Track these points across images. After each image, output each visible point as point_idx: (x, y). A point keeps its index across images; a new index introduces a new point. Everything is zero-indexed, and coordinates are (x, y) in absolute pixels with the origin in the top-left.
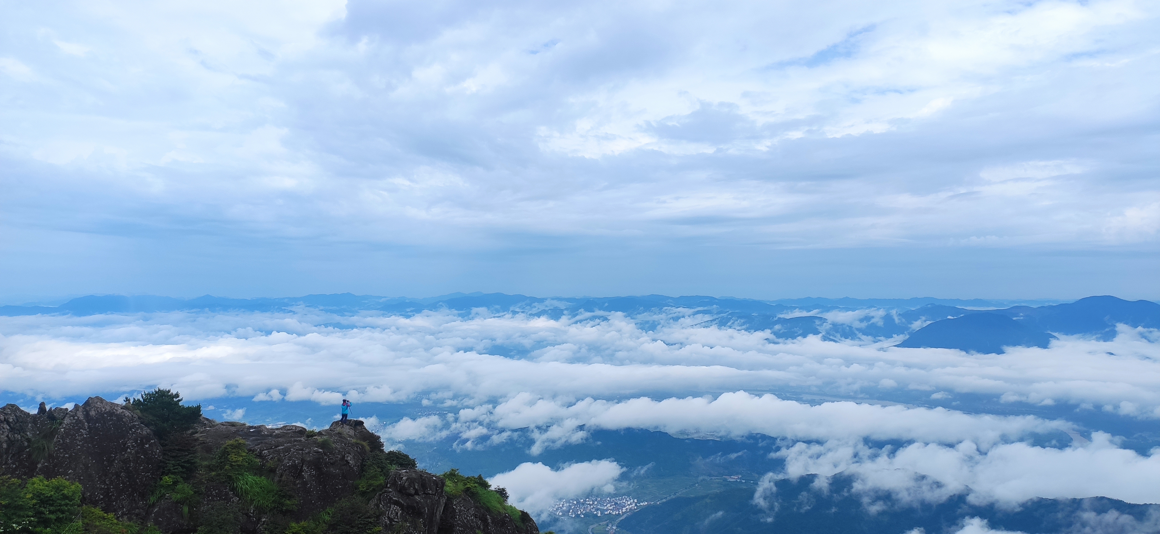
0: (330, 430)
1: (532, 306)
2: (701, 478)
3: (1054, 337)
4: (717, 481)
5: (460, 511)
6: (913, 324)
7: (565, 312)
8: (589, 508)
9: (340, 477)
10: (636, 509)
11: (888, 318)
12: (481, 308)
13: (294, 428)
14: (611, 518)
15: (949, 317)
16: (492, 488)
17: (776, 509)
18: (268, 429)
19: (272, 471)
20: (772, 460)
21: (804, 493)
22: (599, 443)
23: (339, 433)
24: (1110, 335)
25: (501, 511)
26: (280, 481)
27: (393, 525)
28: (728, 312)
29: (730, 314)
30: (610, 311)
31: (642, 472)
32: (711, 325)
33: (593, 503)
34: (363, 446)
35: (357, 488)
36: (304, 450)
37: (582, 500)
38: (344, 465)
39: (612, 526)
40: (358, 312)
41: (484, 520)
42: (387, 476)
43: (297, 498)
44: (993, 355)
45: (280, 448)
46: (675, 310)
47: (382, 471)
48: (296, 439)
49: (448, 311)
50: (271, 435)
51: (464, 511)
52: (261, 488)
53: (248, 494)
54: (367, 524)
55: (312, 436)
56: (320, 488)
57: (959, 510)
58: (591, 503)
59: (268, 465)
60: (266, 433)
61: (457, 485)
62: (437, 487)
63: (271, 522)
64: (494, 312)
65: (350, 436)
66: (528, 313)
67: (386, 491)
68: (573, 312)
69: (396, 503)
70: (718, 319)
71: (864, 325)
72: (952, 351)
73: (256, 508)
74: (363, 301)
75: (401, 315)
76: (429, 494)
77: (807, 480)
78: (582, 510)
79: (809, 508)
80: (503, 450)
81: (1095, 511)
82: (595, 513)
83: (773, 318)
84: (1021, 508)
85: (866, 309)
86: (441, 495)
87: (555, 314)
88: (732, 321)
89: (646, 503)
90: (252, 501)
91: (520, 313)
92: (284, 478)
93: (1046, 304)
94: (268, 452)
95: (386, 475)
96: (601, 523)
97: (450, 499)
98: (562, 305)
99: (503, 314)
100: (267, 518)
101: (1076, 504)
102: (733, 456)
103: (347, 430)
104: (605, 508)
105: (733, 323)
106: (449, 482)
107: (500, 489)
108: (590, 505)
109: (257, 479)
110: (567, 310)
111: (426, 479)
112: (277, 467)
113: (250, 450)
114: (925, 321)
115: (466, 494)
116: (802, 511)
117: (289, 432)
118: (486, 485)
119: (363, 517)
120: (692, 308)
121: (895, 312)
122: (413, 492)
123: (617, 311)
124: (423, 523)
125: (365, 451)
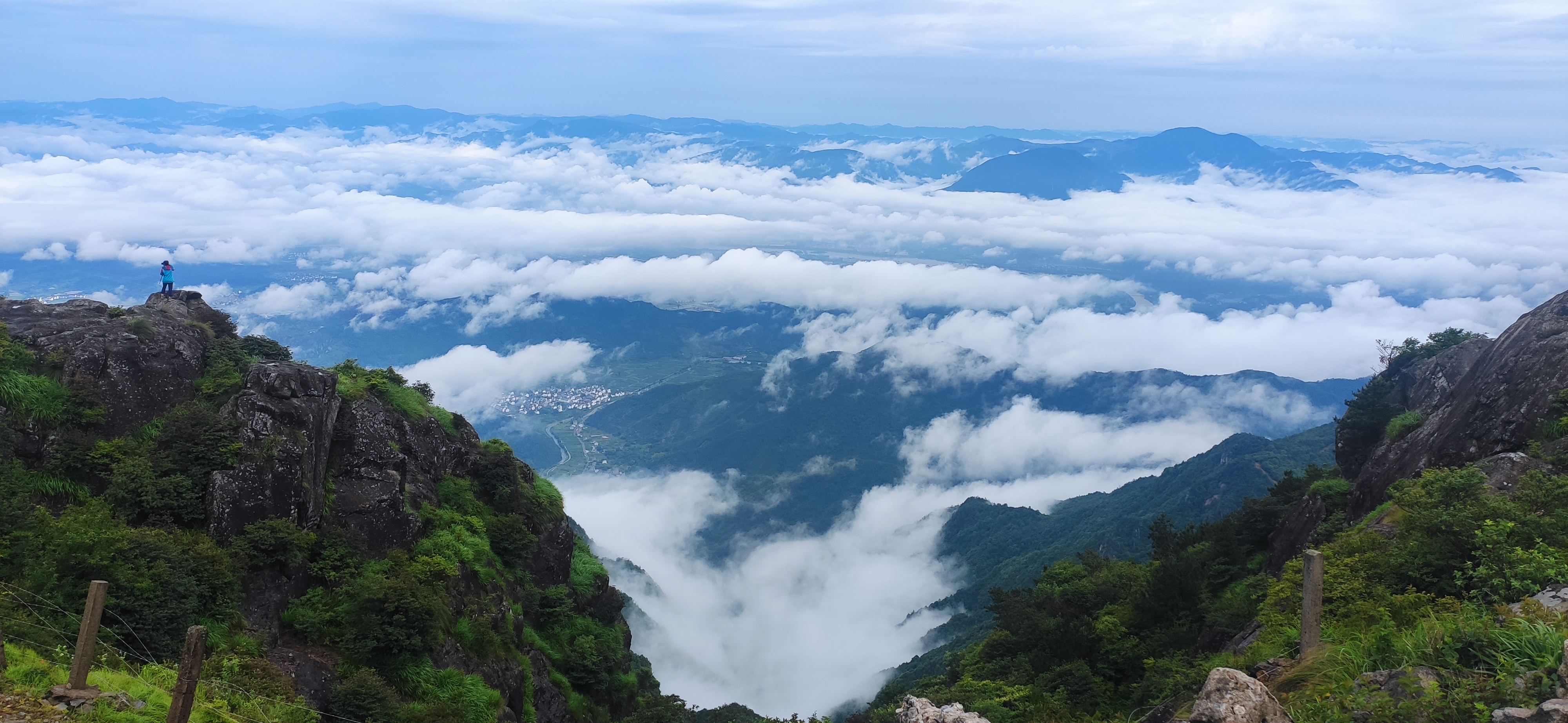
0: (147, 307)
1: (457, 126)
2: (695, 360)
3: (1129, 179)
4: (716, 363)
5: (363, 417)
6: (967, 160)
7: (507, 137)
8: (547, 402)
9: (169, 374)
10: (609, 402)
11: (937, 153)
12: (379, 127)
13: (87, 304)
14: (576, 414)
15: (1012, 153)
16: (410, 384)
17: (789, 396)
18: (42, 305)
19: (57, 367)
20: (787, 335)
21: (825, 374)
22: (561, 318)
23: (161, 311)
24: (1191, 177)
25: (423, 414)
26: (72, 382)
27: (261, 440)
28: (735, 141)
29: (737, 144)
30: (572, 137)
31: (621, 354)
32: (712, 159)
33: (552, 396)
34: (202, 329)
35: (198, 389)
36: (106, 337)
37: (537, 393)
38: (174, 357)
39: (578, 423)
40: (182, 128)
41: (400, 428)
42: (246, 372)
43: (103, 406)
44: (1058, 201)
45: (66, 333)
46: (663, 137)
47: (237, 364)
48: (91, 319)
49: (327, 130)
50: (49, 315)
51: (369, 417)
52: (42, 393)
53: (20, 401)
54: (220, 440)
55: (118, 315)
56: (138, 390)
57: (1004, 388)
58: (549, 395)
59: (49, 359)
60: (40, 311)
61: (356, 381)
62: (326, 385)
63: (64, 440)
64: (400, 133)
65: (181, 315)
66: (452, 137)
67: (245, 393)
68: (518, 137)
69: (263, 409)
70: (721, 150)
71: (908, 161)
72: (1012, 196)
73: (37, 421)
74: (189, 112)
75: (252, 134)
76: (314, 395)
77: (828, 359)
78: (537, 405)
79: (830, 392)
80: (425, 328)
81: (1155, 383)
82: (555, 408)
83: (794, 151)
84: (1075, 384)
85: (913, 140)
86: (332, 396)
87: (492, 139)
88: (740, 154)
89: (623, 394)
90: (29, 412)
91: (440, 136)
92: (77, 377)
93: (1124, 138)
94: (47, 339)
95: (244, 370)
96: (563, 421)
97: (346, 402)
98: (501, 127)
99: (414, 136)
100: (58, 435)
101: (1135, 378)
102: (741, 331)
103: (174, 306)
104: (568, 402)
105: (741, 157)
106: (343, 377)
107: (421, 385)
108: (548, 398)
109: (34, 379)
110: (510, 134)
111: (308, 375)
112: (65, 361)
113: (15, 337)
114: (982, 157)
115: (371, 393)
116: (821, 397)
117: (79, 309)
118: (398, 381)
119: (212, 430)
120: (687, 135)
121: (947, 145)
122: (289, 393)
123: (581, 137)
124: (307, 436)
125: (207, 337)
